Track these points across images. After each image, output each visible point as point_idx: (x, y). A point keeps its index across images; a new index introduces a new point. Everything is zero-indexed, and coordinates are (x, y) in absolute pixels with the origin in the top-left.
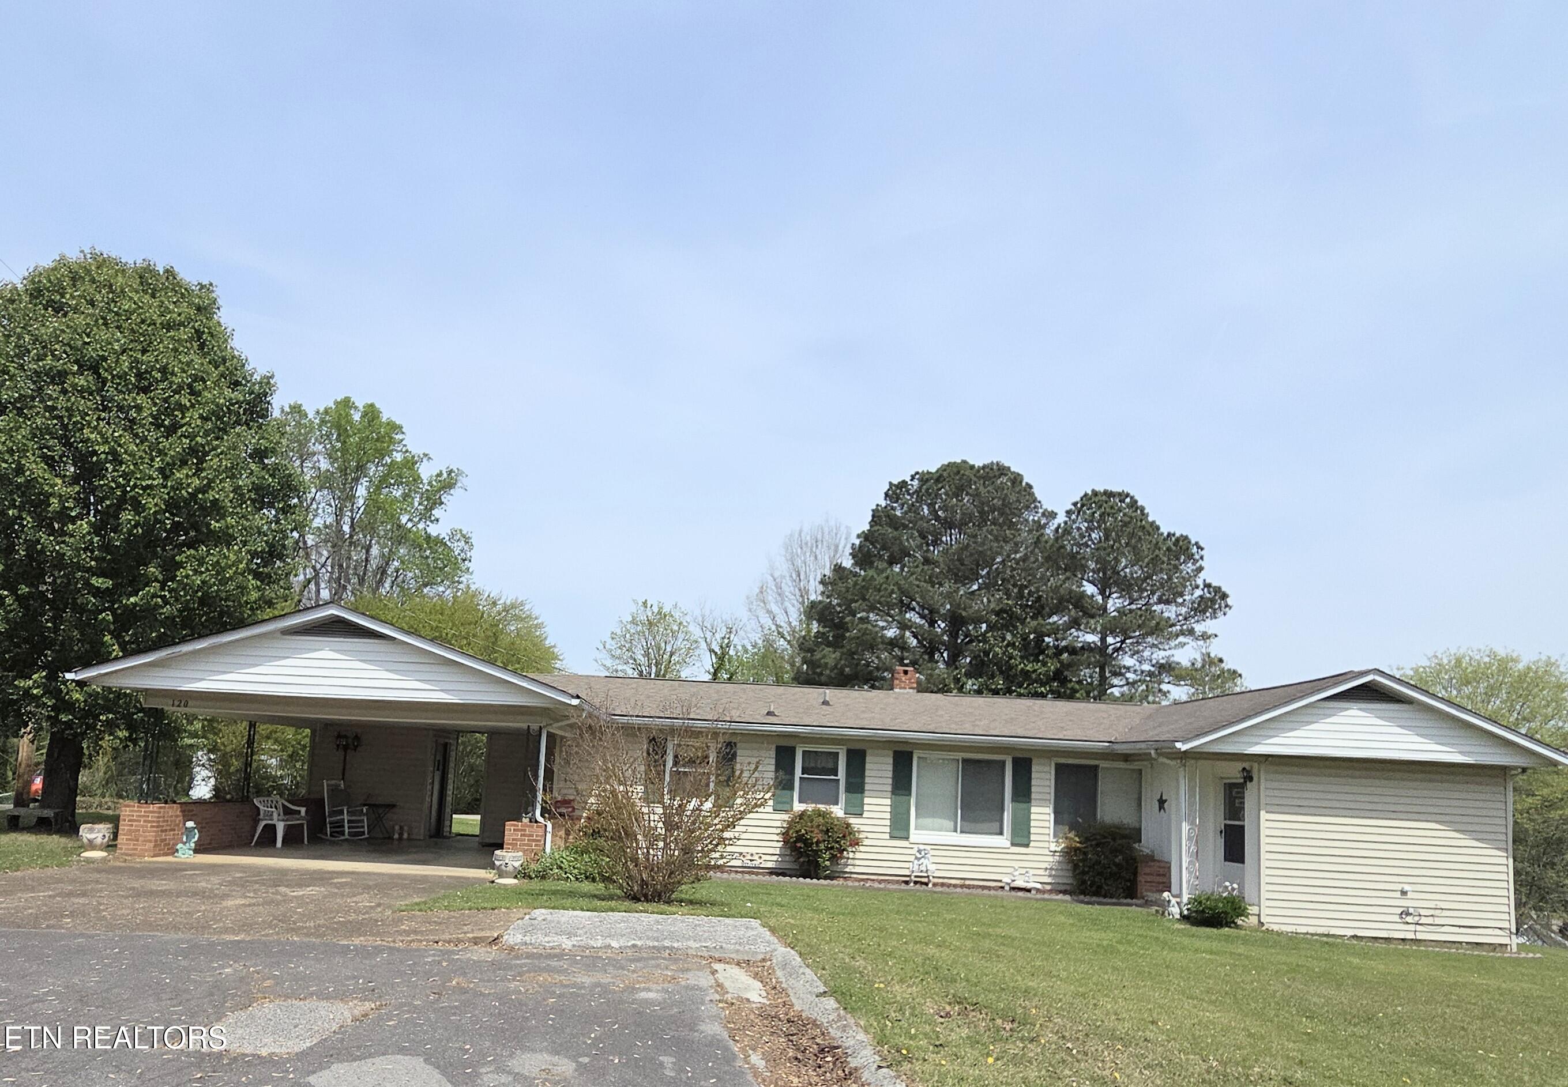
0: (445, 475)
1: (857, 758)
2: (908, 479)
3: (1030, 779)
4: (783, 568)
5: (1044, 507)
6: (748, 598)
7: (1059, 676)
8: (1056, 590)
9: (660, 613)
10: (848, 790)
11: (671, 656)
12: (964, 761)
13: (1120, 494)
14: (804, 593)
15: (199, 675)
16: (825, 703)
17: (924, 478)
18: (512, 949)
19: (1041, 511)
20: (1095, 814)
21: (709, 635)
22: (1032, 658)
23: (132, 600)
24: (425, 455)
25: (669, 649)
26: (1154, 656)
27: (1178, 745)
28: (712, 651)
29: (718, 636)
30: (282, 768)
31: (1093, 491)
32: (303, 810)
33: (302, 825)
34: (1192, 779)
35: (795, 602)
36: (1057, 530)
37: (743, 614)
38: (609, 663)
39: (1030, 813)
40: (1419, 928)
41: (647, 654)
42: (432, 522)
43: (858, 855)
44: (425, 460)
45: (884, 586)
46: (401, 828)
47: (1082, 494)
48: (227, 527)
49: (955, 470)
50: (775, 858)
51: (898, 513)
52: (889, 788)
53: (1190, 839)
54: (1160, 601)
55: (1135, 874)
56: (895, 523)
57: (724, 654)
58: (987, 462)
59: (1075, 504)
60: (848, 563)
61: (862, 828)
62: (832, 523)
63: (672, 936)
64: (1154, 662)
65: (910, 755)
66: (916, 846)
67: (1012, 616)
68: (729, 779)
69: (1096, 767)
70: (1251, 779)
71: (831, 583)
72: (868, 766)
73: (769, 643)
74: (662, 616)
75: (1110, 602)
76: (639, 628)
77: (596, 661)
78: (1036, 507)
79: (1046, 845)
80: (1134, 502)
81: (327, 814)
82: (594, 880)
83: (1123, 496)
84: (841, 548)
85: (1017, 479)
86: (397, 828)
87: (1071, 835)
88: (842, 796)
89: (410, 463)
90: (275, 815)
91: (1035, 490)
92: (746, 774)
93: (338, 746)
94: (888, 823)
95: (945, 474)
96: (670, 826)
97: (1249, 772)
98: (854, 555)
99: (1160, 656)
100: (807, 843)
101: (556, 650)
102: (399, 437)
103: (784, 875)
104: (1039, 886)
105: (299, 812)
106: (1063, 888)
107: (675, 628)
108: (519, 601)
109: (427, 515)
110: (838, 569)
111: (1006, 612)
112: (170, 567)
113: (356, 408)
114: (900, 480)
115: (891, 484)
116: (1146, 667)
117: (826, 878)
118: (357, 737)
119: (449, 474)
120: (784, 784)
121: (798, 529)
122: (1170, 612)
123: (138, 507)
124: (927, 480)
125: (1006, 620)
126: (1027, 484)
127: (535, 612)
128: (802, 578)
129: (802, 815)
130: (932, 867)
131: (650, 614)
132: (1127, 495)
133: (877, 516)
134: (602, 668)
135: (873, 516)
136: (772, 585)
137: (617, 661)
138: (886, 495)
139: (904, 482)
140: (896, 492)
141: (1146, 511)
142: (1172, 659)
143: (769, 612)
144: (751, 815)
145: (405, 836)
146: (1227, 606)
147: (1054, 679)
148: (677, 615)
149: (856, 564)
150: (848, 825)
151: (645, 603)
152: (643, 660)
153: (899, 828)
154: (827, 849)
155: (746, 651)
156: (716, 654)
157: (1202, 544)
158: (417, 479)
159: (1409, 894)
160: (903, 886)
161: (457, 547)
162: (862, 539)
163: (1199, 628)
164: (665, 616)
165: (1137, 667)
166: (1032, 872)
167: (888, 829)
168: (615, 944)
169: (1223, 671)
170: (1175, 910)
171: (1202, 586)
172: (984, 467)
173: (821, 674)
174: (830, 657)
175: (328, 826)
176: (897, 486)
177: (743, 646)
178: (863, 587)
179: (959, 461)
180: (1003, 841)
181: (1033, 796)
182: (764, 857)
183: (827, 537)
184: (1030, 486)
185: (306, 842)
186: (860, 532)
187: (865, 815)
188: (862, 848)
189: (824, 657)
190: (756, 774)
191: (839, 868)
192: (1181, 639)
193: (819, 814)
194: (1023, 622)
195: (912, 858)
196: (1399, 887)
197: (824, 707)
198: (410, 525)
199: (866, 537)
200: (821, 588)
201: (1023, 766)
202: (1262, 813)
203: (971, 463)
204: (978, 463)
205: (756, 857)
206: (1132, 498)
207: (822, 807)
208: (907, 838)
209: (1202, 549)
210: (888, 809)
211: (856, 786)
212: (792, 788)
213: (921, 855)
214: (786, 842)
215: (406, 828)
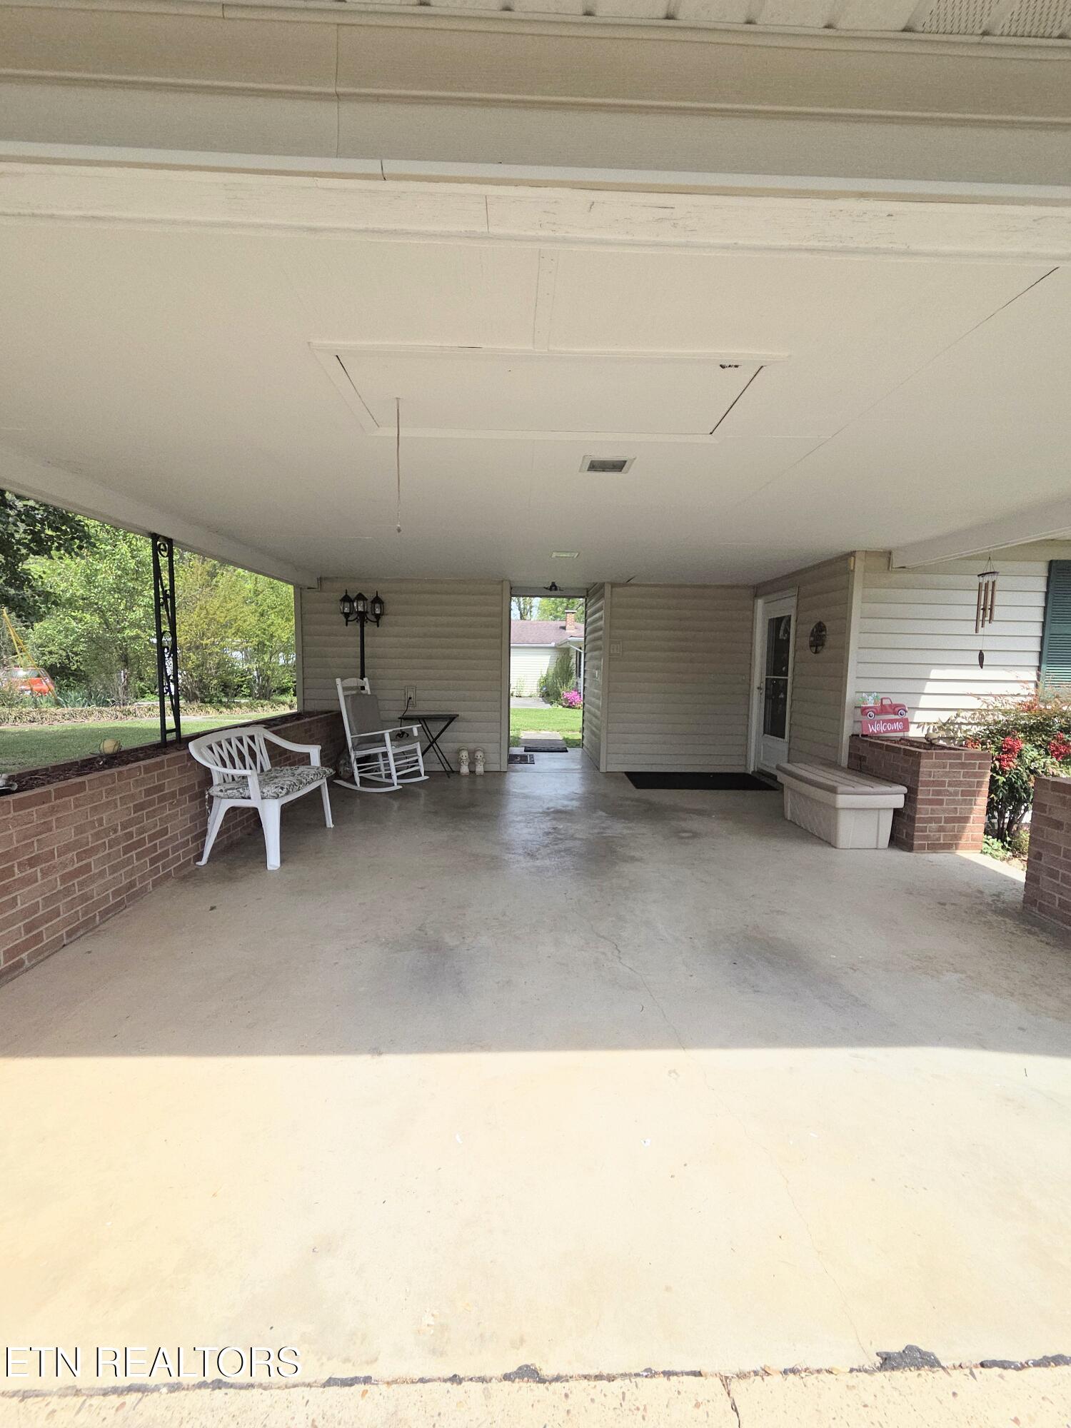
30: (247, 661)
46: (472, 754)
81: (350, 745)
86: (464, 754)
90: (253, 782)
93: (347, 615)
105: (307, 759)
118: (378, 594)
145: (480, 768)
175: (355, 766)
185: (330, 824)
215: (479, 754)
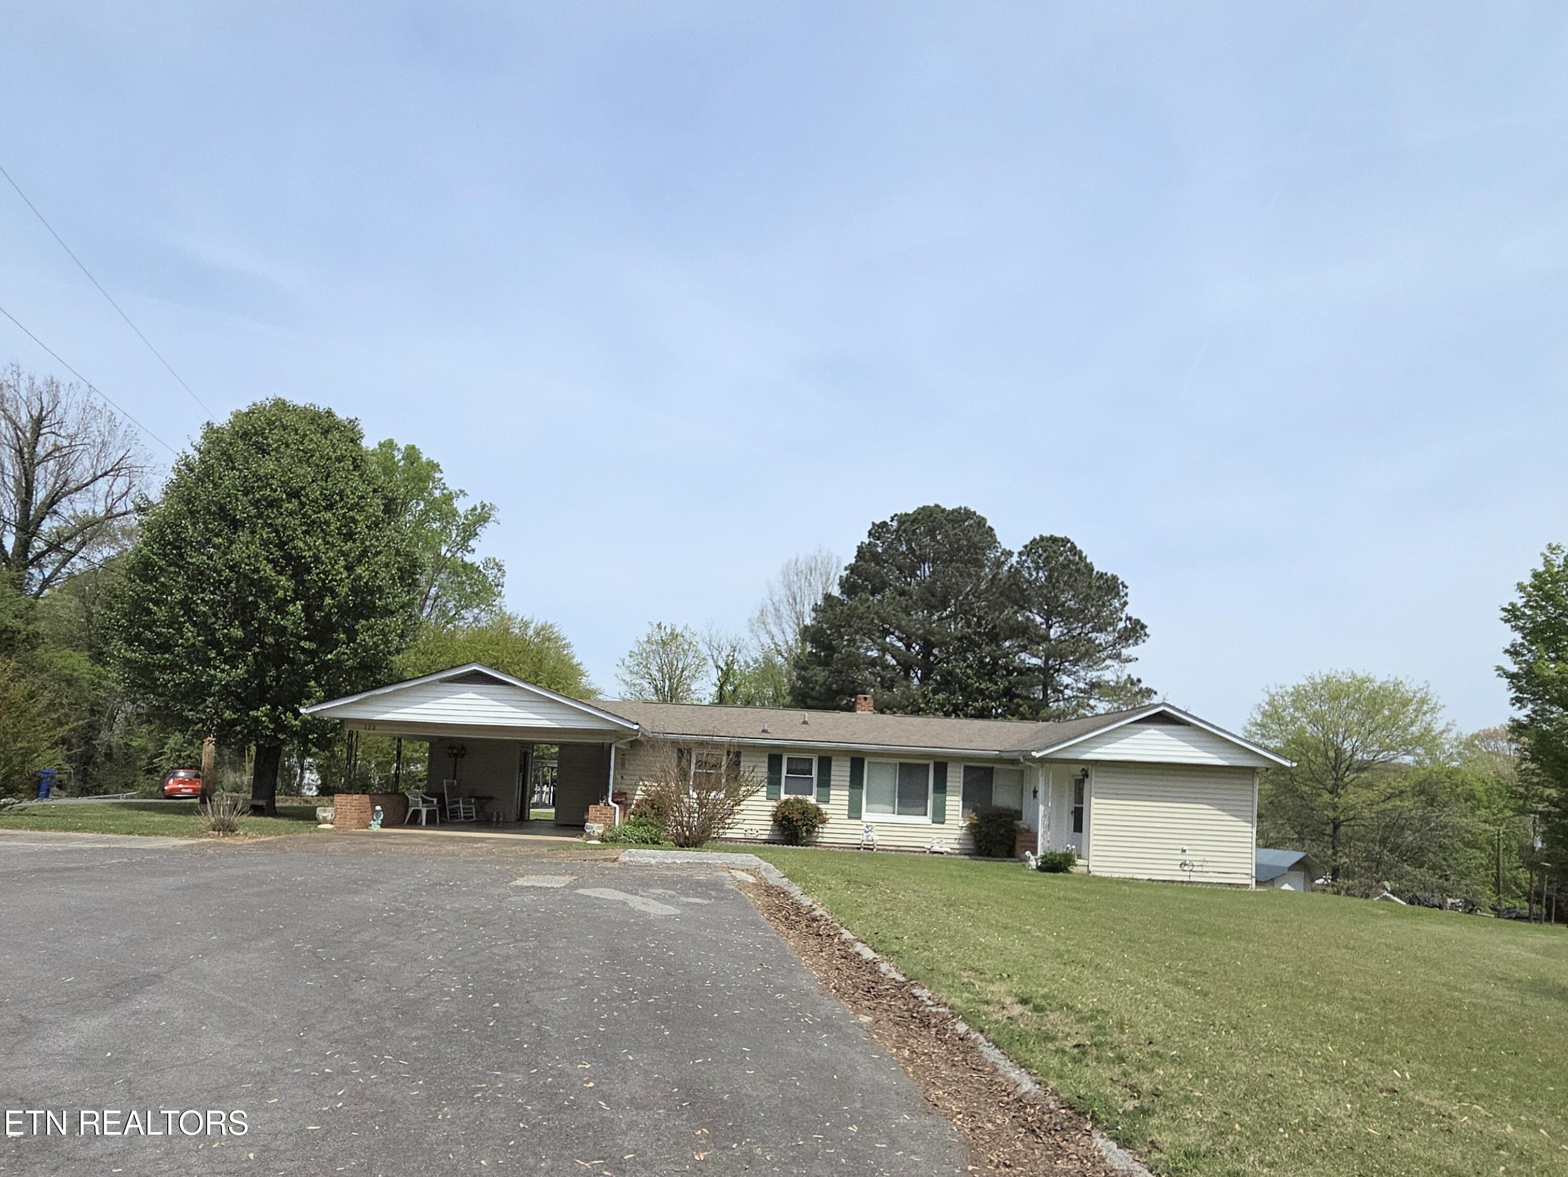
0: (479, 510)
1: (825, 763)
2: (888, 520)
3: (946, 778)
4: (781, 593)
5: (1003, 547)
6: (750, 620)
7: (1008, 693)
8: (1006, 621)
9: (672, 634)
10: (819, 785)
11: (682, 671)
12: (901, 764)
13: (1062, 540)
14: (800, 616)
15: (385, 709)
16: (805, 723)
17: (903, 519)
18: (625, 863)
19: (1000, 550)
20: (991, 802)
21: (715, 653)
22: (987, 678)
23: (329, 656)
24: (462, 491)
25: (680, 666)
26: (1089, 675)
27: (1034, 754)
28: (718, 667)
29: (724, 654)
31: (1041, 536)
32: (435, 800)
33: (435, 810)
34: (1047, 777)
35: (791, 624)
36: (1010, 568)
37: (745, 634)
38: (628, 678)
39: (945, 800)
40: (1192, 874)
41: (661, 670)
42: (469, 552)
43: (825, 830)
44: (461, 496)
45: (866, 615)
46: (498, 813)
47: (1032, 539)
48: (387, 604)
49: (929, 513)
50: (768, 832)
51: (880, 550)
52: (848, 784)
53: (1045, 816)
54: (1094, 629)
55: (1014, 840)
56: (876, 558)
57: (728, 670)
58: (956, 506)
59: (1026, 547)
60: (836, 591)
61: (828, 811)
62: (825, 554)
63: (707, 859)
64: (1087, 681)
65: (862, 760)
66: (865, 824)
67: (972, 642)
68: (736, 777)
69: (993, 768)
70: (1087, 776)
71: (821, 611)
72: (833, 768)
73: (768, 660)
74: (674, 636)
75: (1052, 631)
76: (654, 647)
77: (616, 676)
78: (995, 547)
79: (956, 822)
80: (1073, 547)
81: (447, 803)
82: (647, 843)
83: (1065, 541)
84: (832, 575)
85: (981, 522)
86: (495, 815)
87: (973, 815)
88: (815, 789)
89: (449, 498)
90: (419, 804)
91: (996, 532)
92: (747, 774)
93: (450, 755)
94: (847, 808)
95: (920, 517)
96: (701, 805)
97: (1087, 772)
98: (841, 585)
99: (1093, 675)
100: (790, 821)
101: (582, 667)
102: (437, 475)
103: (774, 843)
104: (949, 850)
105: (432, 802)
106: (967, 852)
107: (686, 647)
108: (549, 624)
109: (464, 545)
110: (828, 597)
111: (966, 638)
112: (352, 635)
113: (399, 450)
114: (882, 520)
115: (873, 524)
116: (1081, 685)
117: (802, 845)
118: (463, 748)
119: (483, 509)
120: (773, 780)
121: (794, 559)
122: (1101, 638)
123: (334, 595)
124: (904, 522)
125: (967, 644)
126: (989, 527)
127: (563, 634)
128: (798, 601)
129: (787, 802)
130: (876, 838)
131: (663, 634)
132: (1069, 541)
133: (862, 553)
134: (621, 682)
135: (858, 551)
136: (771, 608)
137: (635, 676)
138: (870, 533)
139: (885, 523)
140: (878, 530)
141: (1084, 555)
142: (1103, 678)
143: (769, 632)
144: (750, 798)
145: (501, 819)
146: (1146, 635)
147: (1004, 695)
148: (687, 635)
149: (842, 593)
150: (818, 809)
151: (659, 626)
152: (658, 675)
153: (855, 811)
154: (804, 825)
155: (748, 667)
156: (722, 669)
157: (1126, 583)
158: (455, 513)
159: (1187, 852)
160: (857, 851)
161: (491, 574)
162: (848, 572)
163: (1125, 652)
164: (677, 636)
165: (1074, 685)
166: (945, 841)
167: (846, 812)
168: (678, 861)
169: (1141, 689)
170: (1033, 863)
171: (1124, 619)
172: (954, 511)
173: (813, 689)
174: (820, 674)
175: (448, 811)
176: (879, 526)
177: (746, 662)
178: (848, 615)
179: (932, 505)
180: (927, 820)
181: (948, 789)
182: (760, 832)
183: (819, 566)
184: (991, 529)
185: (440, 821)
186: (847, 565)
187: (831, 802)
188: (828, 825)
189: (815, 675)
190: (753, 774)
191: (813, 839)
192: (1108, 662)
193: (798, 801)
194: (979, 647)
195: (862, 832)
196: (1180, 847)
197: (804, 726)
198: (449, 555)
199: (852, 569)
200: (813, 615)
201: (941, 767)
202: (1093, 799)
203: (943, 507)
204: (949, 507)
205: (754, 832)
206: (1072, 543)
207: (800, 797)
208: (859, 818)
209: (1127, 588)
210: (847, 798)
211: (825, 782)
212: (780, 784)
213: (869, 829)
214: (775, 821)
215: (501, 814)
